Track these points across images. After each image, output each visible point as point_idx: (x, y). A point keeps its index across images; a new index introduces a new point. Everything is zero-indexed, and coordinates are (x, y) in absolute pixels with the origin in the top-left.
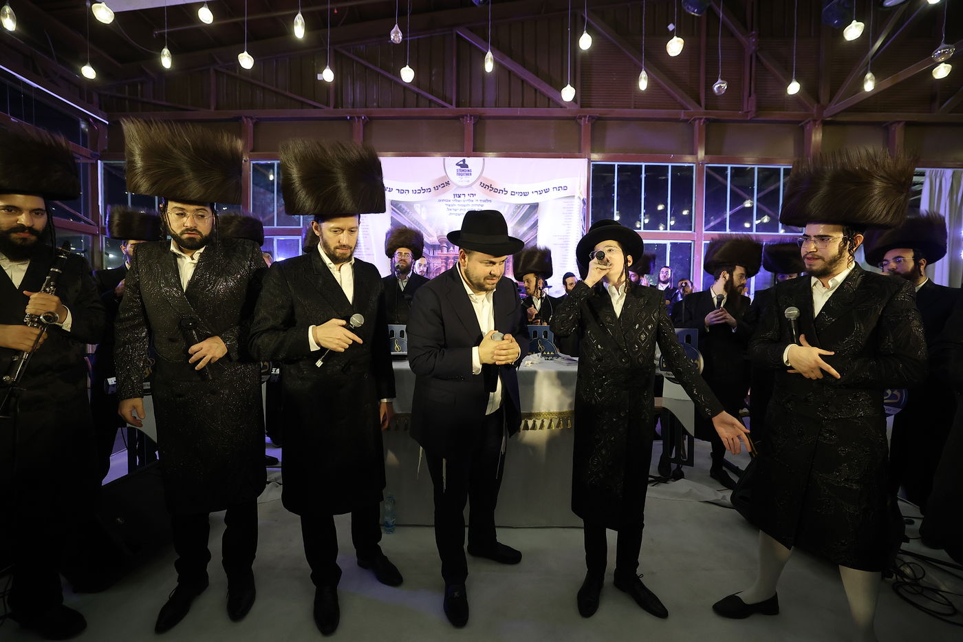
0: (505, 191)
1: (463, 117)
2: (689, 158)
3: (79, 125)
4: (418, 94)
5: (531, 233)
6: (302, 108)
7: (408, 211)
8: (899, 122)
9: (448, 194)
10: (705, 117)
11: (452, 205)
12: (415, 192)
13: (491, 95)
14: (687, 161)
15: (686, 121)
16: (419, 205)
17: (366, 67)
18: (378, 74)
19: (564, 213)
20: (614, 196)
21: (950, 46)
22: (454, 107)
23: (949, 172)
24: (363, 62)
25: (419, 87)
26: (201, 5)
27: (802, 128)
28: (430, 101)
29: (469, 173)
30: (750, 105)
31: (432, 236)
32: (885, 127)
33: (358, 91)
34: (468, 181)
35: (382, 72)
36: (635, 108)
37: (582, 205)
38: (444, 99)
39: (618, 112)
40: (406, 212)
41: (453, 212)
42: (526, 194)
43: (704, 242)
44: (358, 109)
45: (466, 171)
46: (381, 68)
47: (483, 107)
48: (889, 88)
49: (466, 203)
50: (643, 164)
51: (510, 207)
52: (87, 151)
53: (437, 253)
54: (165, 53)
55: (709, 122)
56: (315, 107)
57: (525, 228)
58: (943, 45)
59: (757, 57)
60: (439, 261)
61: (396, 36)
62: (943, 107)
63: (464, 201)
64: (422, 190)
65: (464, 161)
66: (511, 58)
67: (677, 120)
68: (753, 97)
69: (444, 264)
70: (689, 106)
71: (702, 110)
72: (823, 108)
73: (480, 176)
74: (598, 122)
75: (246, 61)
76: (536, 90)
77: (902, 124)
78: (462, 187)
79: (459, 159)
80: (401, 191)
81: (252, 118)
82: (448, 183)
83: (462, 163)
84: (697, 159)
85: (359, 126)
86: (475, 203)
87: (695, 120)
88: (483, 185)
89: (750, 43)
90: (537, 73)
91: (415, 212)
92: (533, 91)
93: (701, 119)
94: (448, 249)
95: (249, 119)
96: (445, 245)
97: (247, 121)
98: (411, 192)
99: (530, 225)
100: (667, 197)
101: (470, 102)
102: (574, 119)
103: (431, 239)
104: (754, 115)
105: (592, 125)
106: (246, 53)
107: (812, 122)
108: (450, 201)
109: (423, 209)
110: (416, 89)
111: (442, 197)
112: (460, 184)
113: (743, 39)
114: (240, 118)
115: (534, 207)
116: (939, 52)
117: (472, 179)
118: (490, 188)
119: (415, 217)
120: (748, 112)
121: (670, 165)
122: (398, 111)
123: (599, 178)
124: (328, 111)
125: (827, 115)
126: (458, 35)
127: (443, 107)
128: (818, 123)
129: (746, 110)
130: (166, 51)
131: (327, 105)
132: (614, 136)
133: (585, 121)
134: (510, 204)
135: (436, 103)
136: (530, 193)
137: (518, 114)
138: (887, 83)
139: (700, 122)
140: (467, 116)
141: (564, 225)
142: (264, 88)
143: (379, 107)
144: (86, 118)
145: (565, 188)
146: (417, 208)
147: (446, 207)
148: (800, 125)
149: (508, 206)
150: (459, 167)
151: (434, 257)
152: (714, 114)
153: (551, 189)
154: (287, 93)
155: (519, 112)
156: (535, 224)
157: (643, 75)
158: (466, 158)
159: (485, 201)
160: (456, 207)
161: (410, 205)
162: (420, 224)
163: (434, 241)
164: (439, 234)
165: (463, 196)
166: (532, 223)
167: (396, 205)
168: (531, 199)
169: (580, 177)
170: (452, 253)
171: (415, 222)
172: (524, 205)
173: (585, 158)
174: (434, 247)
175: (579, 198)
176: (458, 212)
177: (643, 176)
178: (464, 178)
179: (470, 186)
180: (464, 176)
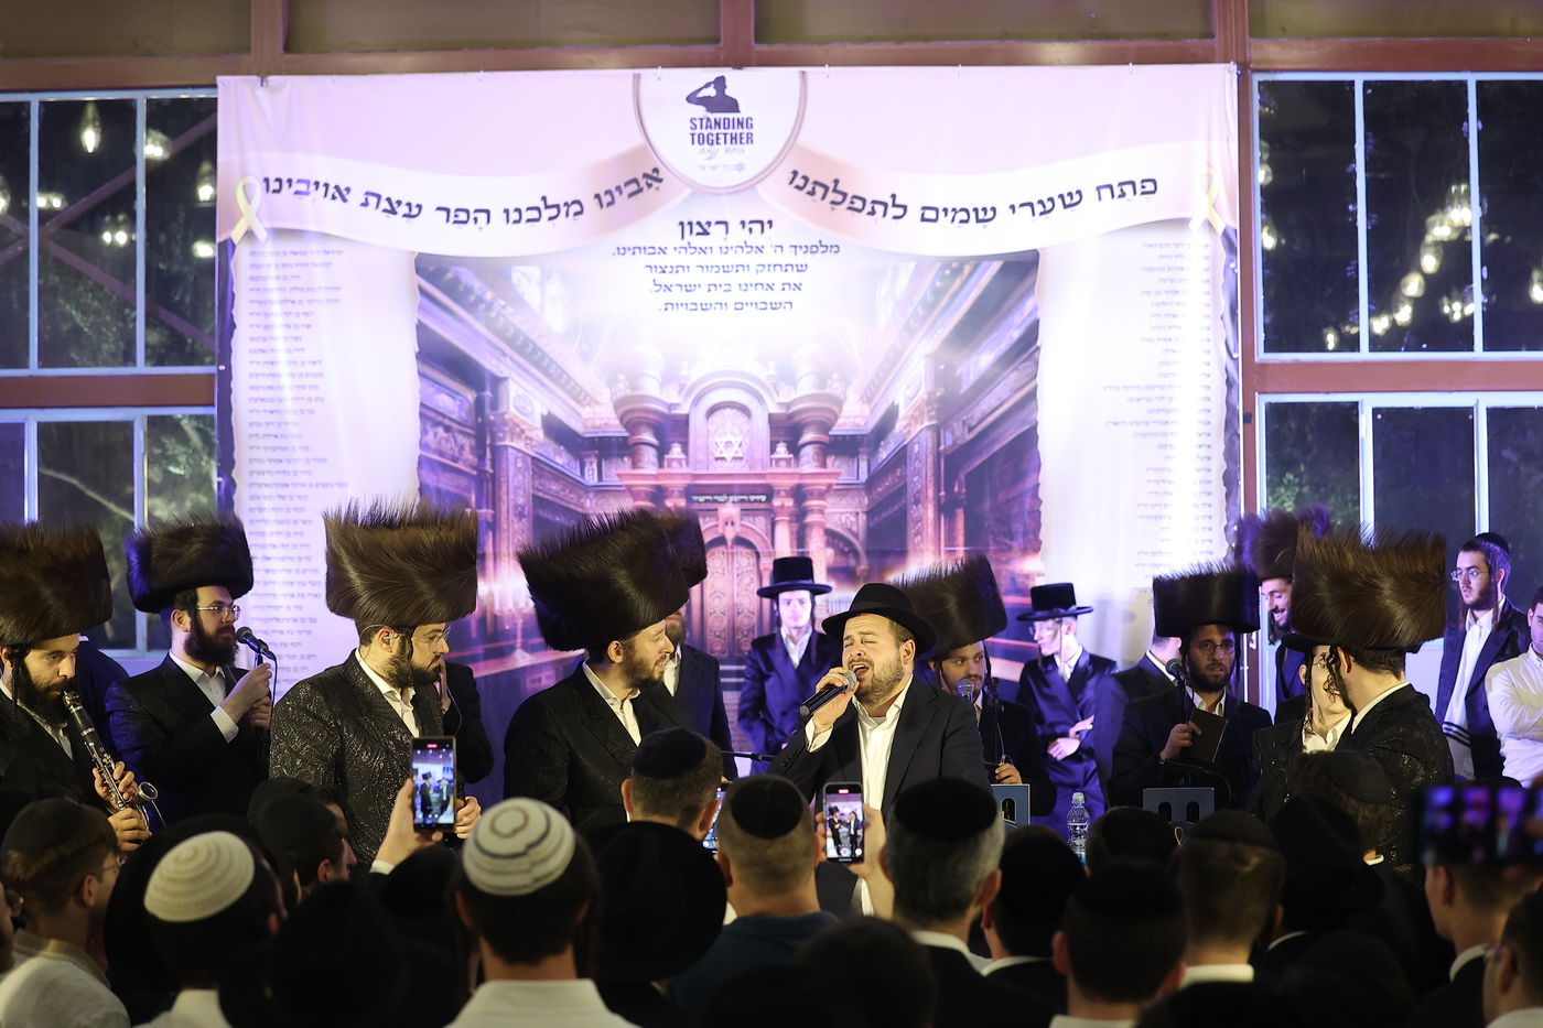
0: (894, 207)
5: (1012, 378)
7: (489, 296)
9: (658, 225)
11: (676, 269)
12: (514, 216)
16: (534, 271)
19: (1148, 293)
20: (1355, 213)
29: (741, 134)
31: (593, 402)
34: (740, 167)
37: (1223, 253)
40: (480, 300)
41: (677, 296)
42: (984, 216)
45: (727, 124)
49: (732, 259)
50: (1472, 79)
51: (918, 273)
53: (617, 472)
57: (984, 359)
63: (725, 250)
64: (547, 209)
65: (720, 83)
78: (714, 193)
79: (699, 78)
80: (458, 216)
82: (654, 177)
83: (711, 92)
86: (769, 257)
88: (805, 185)
91: (517, 301)
94: (662, 451)
96: (648, 437)
98: (497, 216)
99: (1004, 345)
103: (586, 412)
108: (663, 251)
109: (553, 288)
111: (629, 237)
112: (705, 178)
115: (1021, 269)
117: (755, 156)
118: (832, 196)
134: (922, 263)
136: (1003, 211)
141: (1149, 340)
145: (1149, 187)
146: (526, 282)
147: (651, 276)
149: (912, 265)
150: (700, 111)
151: (601, 490)
153: (1090, 195)
156: (1028, 344)
158: (729, 74)
159: (811, 249)
160: (694, 277)
161: (495, 271)
162: (536, 349)
163: (599, 417)
164: (623, 390)
165: (716, 230)
166: (1016, 334)
167: (433, 273)
168: (1011, 237)
169: (1209, 139)
170: (676, 469)
171: (519, 343)
172: (978, 261)
173: (1226, 61)
174: (605, 448)
175: (1209, 225)
176: (700, 296)
177: (1473, 125)
178: (724, 153)
179: (749, 186)
180: (722, 147)
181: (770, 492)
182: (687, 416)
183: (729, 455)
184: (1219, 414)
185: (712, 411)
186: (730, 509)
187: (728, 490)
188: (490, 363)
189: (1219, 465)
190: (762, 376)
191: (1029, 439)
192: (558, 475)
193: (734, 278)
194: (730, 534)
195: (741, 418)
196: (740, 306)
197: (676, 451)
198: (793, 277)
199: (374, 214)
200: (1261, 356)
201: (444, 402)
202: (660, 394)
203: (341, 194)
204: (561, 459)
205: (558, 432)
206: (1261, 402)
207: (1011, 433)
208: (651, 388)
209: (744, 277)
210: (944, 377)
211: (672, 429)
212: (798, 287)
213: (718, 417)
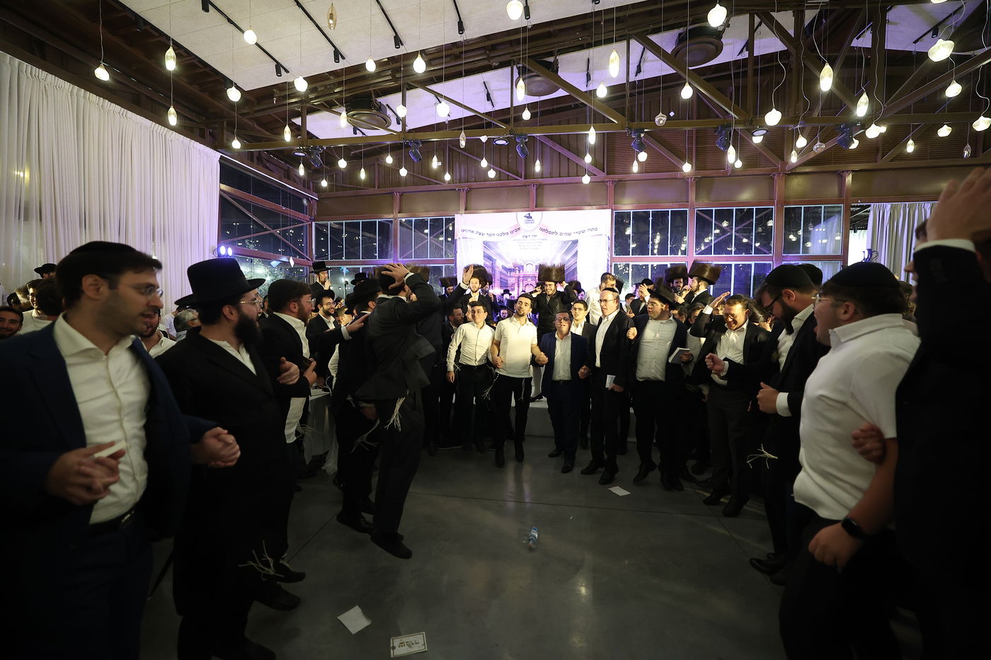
0: (556, 233)
1: (529, 185)
3: (302, 202)
4: (501, 172)
5: (574, 259)
7: (495, 247)
8: (850, 171)
9: (519, 235)
10: (695, 176)
11: (522, 243)
12: (498, 235)
13: (547, 170)
16: (501, 243)
17: (468, 157)
18: (475, 160)
19: (595, 246)
22: (523, 180)
23: (889, 205)
24: (465, 153)
25: (501, 168)
28: (509, 176)
29: (533, 222)
31: (509, 263)
32: (838, 174)
33: (463, 172)
34: (532, 227)
35: (477, 159)
36: (646, 172)
37: (608, 240)
39: (632, 176)
40: (492, 249)
41: (522, 247)
42: (569, 234)
44: (463, 184)
45: (530, 221)
46: (477, 156)
49: (531, 241)
50: (651, 211)
52: (308, 217)
53: (513, 274)
55: (698, 179)
56: (437, 184)
57: (569, 256)
62: (884, 158)
63: (529, 240)
64: (503, 234)
65: (529, 214)
66: (560, 145)
69: (516, 281)
71: (695, 170)
72: (785, 165)
73: (540, 222)
74: (619, 184)
76: (577, 165)
78: (528, 231)
79: (526, 213)
80: (490, 235)
81: (400, 193)
82: (519, 229)
83: (528, 216)
85: (463, 194)
86: (536, 241)
87: (688, 178)
88: (542, 230)
91: (499, 248)
93: (692, 177)
94: (519, 271)
96: (517, 268)
97: (397, 194)
98: (496, 235)
99: (572, 255)
100: (668, 232)
101: (534, 176)
102: (603, 182)
104: (731, 173)
105: (614, 186)
108: (520, 240)
109: (504, 246)
111: (514, 238)
112: (527, 229)
114: (393, 193)
115: (575, 242)
118: (546, 231)
120: (728, 171)
121: (670, 210)
123: (620, 221)
125: (788, 169)
127: (517, 179)
128: (781, 175)
129: (726, 169)
131: (444, 181)
132: (631, 191)
133: (610, 183)
135: (511, 177)
136: (573, 233)
137: (565, 182)
139: (691, 180)
140: (531, 185)
143: (476, 181)
144: (307, 198)
145: (596, 229)
146: (499, 245)
147: (518, 244)
149: (558, 242)
150: (526, 218)
151: (510, 277)
152: (704, 173)
153: (586, 230)
154: (420, 176)
155: (565, 180)
156: (576, 253)
158: (530, 212)
159: (542, 240)
160: (525, 244)
161: (495, 243)
162: (501, 255)
163: (510, 266)
164: (514, 261)
165: (528, 237)
166: (574, 252)
167: (486, 244)
168: (573, 238)
170: (521, 273)
171: (498, 254)
172: (568, 241)
173: (610, 209)
174: (511, 270)
175: (605, 235)
176: (525, 247)
177: (651, 218)
178: (530, 225)
179: (533, 230)
182: (523, 266)
183: (529, 271)
184: (606, 265)
186: (529, 280)
188: (494, 257)
190: (535, 259)
191: (575, 269)
192: (504, 274)
195: (531, 266)
196: (532, 248)
197: (521, 271)
199: (478, 235)
200: (614, 256)
201: (487, 263)
202: (520, 262)
203: (473, 232)
204: (504, 272)
205: (504, 268)
206: (613, 264)
207: (573, 268)
208: (517, 261)
209: (532, 244)
210: (562, 259)
211: (521, 268)
212: (540, 245)
213: (527, 265)
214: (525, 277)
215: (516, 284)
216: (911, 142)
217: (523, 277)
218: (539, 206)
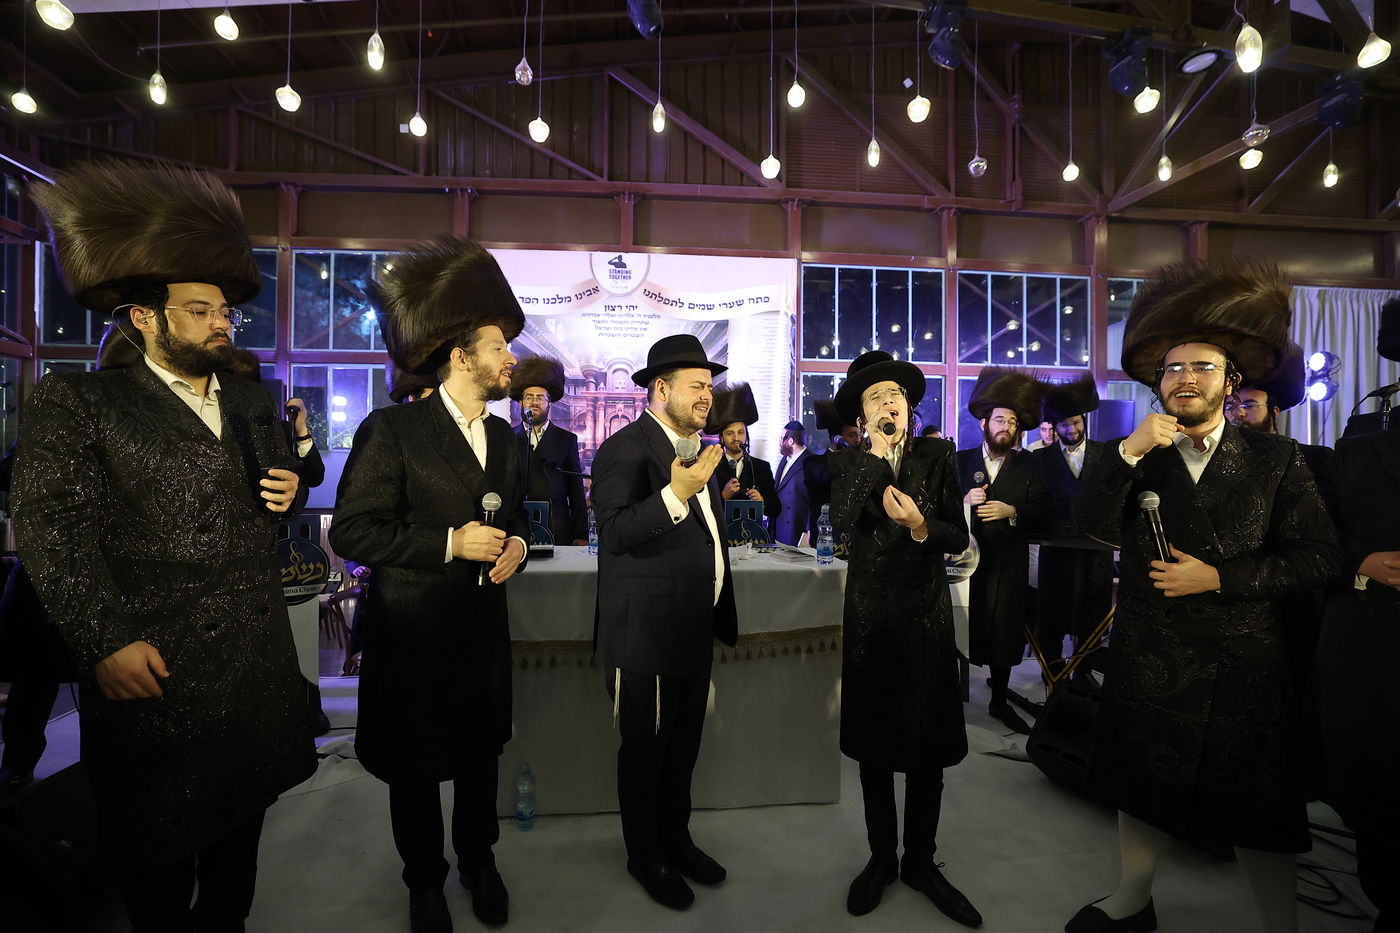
0: (679, 303)
1: (618, 195)
2: (934, 261)
3: (4, 185)
4: (552, 160)
6: (375, 173)
7: (537, 329)
8: (1202, 222)
9: (597, 306)
10: (956, 206)
11: (603, 322)
12: (547, 301)
13: (658, 165)
14: (933, 265)
15: (930, 211)
16: (553, 321)
17: (474, 118)
18: (493, 128)
19: (765, 336)
20: (834, 312)
21: (1263, 126)
22: (604, 180)
24: (469, 109)
25: (553, 150)
26: (219, 11)
27: (1082, 225)
28: (570, 170)
29: (627, 276)
30: (1014, 192)
31: (573, 367)
32: (1184, 228)
33: (462, 151)
34: (626, 288)
35: (498, 125)
36: (862, 190)
37: (791, 324)
38: (591, 168)
39: (837, 195)
40: (533, 330)
41: (603, 331)
42: (710, 308)
43: (958, 378)
44: (461, 178)
45: (622, 272)
46: (497, 119)
47: (648, 180)
48: (1188, 178)
49: (623, 319)
50: (874, 269)
51: (687, 325)
52: (15, 226)
53: (581, 391)
54: (156, 81)
55: (962, 213)
56: (395, 173)
58: (1255, 125)
59: (1021, 129)
60: (584, 403)
61: (524, 74)
62: (1252, 205)
63: (620, 316)
64: (558, 299)
65: (620, 257)
66: (688, 114)
67: (918, 209)
68: (1018, 180)
69: (590, 408)
70: (934, 191)
71: (952, 197)
72: (1106, 201)
73: (643, 280)
74: (811, 210)
75: (288, 99)
76: (723, 160)
77: (1204, 226)
78: (617, 296)
79: (613, 255)
80: (527, 300)
81: (295, 185)
82: (596, 290)
83: (617, 260)
84: (946, 263)
85: (462, 202)
86: (636, 319)
87: (942, 210)
88: (649, 294)
89: (1012, 109)
90: (724, 136)
91: (548, 331)
92: (720, 161)
93: (951, 208)
94: (597, 385)
95: (290, 187)
96: (592, 380)
97: (288, 189)
98: (541, 301)
99: (716, 353)
100: (908, 315)
101: (629, 173)
102: (777, 202)
103: (573, 371)
104: (1019, 206)
105: (802, 212)
106: (288, 87)
107: (1094, 218)
108: (599, 315)
109: (560, 327)
110: (550, 153)
111: (587, 310)
112: (613, 291)
113: (1003, 104)
114: (277, 185)
115: (722, 326)
116: (1251, 133)
117: (632, 284)
118: (658, 298)
119: (547, 338)
120: (1012, 202)
121: (910, 270)
122: (523, 183)
123: (814, 286)
124: (417, 179)
125: (1113, 209)
126: (611, 78)
127: (589, 179)
128: (1101, 219)
129: (1009, 199)
130: (158, 78)
131: (415, 169)
132: (833, 228)
133: (793, 205)
134: (689, 322)
135: (578, 173)
136: (717, 306)
137: (699, 193)
138: (1187, 171)
139: (949, 213)
140: (624, 193)
141: (765, 351)
142: (315, 142)
143: (493, 176)
144: (20, 176)
145: (767, 300)
146: (550, 324)
147: (594, 323)
148: (1079, 221)
149: (685, 324)
150: (613, 267)
151: (576, 398)
152: (968, 203)
153: (746, 301)
154: (353, 151)
155: (700, 190)
156: (724, 351)
157: (874, 145)
158: (622, 254)
159: (650, 317)
160: (609, 325)
162: (554, 348)
163: (576, 372)
164: (584, 363)
165: (618, 309)
166: (720, 349)
168: (718, 315)
169: (787, 284)
170: (602, 391)
171: (547, 345)
172: (707, 324)
173: (793, 258)
174: (578, 383)
175: (786, 314)
176: (612, 331)
177: (875, 285)
178: (621, 282)
179: (630, 293)
180: (620, 280)
181: (634, 400)
182: (606, 374)
183: (620, 387)
185: (614, 371)
186: (620, 406)
187: (620, 399)
189: (788, 395)
190: (632, 359)
193: (623, 326)
194: (620, 415)
195: (625, 374)
196: (625, 335)
197: (602, 385)
198: (644, 326)
200: (802, 359)
202: (597, 365)
206: (802, 375)
208: (594, 363)
209: (626, 325)
211: (601, 377)
212: (645, 329)
213: (616, 373)
214: (611, 400)
215: (590, 415)
216: (1331, 167)
217: (606, 399)
218: (639, 244)
